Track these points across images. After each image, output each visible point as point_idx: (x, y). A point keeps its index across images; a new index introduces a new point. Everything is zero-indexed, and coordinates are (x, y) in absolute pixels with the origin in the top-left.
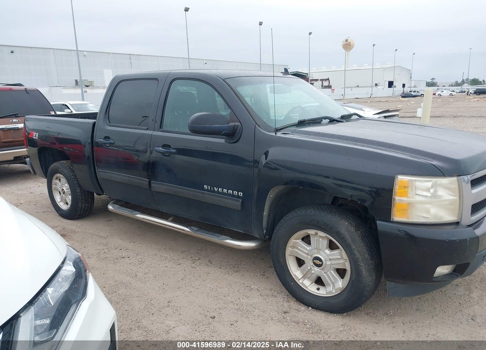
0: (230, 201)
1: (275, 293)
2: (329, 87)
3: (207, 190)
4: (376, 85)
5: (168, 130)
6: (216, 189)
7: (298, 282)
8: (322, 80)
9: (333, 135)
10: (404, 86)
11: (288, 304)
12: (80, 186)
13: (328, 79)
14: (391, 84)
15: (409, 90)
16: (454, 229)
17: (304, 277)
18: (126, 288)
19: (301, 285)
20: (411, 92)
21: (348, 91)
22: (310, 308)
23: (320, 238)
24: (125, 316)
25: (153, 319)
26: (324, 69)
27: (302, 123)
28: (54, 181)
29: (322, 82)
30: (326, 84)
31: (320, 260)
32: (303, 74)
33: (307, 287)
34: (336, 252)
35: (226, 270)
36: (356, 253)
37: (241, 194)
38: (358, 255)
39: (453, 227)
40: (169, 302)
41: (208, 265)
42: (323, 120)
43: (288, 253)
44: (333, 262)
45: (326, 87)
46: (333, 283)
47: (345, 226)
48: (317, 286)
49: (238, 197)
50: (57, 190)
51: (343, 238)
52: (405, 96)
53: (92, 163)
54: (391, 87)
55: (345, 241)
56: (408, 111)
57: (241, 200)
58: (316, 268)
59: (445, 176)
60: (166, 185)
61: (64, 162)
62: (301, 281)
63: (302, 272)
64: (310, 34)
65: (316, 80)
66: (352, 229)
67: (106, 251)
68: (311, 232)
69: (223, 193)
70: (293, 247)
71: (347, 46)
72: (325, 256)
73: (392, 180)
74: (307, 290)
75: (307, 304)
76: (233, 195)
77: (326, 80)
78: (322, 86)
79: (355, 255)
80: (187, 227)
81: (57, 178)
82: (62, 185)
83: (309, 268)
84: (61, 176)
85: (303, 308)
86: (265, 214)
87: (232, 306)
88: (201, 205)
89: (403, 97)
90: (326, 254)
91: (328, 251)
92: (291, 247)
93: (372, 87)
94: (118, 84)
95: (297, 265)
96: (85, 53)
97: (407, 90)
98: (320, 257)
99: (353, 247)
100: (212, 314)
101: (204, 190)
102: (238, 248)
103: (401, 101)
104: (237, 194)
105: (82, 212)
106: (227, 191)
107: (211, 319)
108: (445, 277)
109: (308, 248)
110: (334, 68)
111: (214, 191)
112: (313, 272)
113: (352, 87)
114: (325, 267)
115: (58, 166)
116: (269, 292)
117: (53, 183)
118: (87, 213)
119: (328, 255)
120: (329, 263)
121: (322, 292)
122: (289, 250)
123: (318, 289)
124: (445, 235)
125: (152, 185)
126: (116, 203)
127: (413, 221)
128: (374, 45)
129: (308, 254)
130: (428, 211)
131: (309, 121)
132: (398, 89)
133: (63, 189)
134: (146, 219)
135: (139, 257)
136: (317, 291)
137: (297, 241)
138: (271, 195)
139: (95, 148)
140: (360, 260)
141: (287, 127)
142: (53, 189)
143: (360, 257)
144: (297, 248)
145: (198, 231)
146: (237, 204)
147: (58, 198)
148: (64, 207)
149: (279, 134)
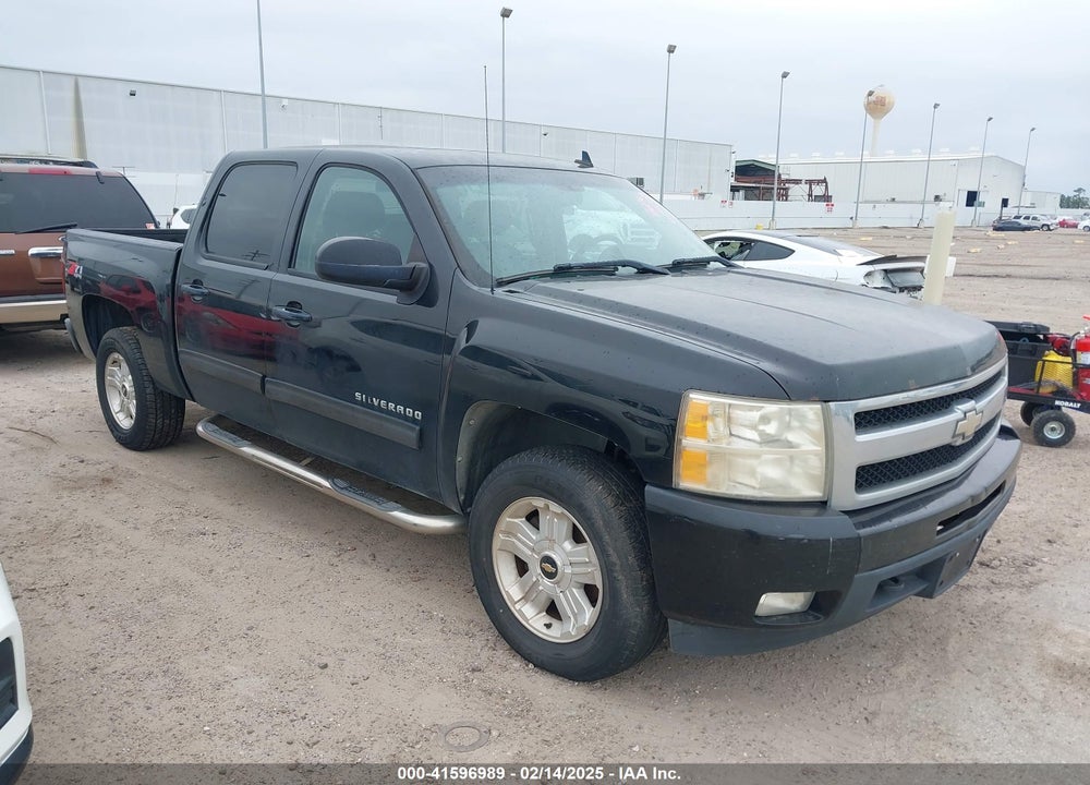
0: (400, 429)
1: (475, 630)
2: (826, 198)
3: (361, 403)
4: (937, 198)
5: (304, 272)
6: (376, 402)
7: (512, 609)
8: (810, 182)
9: (599, 299)
10: (1005, 203)
11: (491, 652)
12: (152, 381)
13: (825, 181)
14: (972, 198)
15: (1015, 212)
16: (817, 515)
17: (525, 598)
18: (178, 594)
19: (517, 614)
20: (1018, 217)
21: (865, 209)
22: (531, 666)
23: (556, 518)
24: (150, 648)
25: (202, 658)
26: (817, 157)
27: (563, 272)
28: (109, 368)
29: (811, 187)
30: (818, 190)
31: (553, 563)
32: (767, 167)
33: (527, 621)
34: (582, 547)
35: (398, 576)
36: (611, 552)
37: (418, 415)
38: (614, 558)
39: (814, 511)
40: (250, 628)
41: (365, 563)
42: (620, 268)
43: (496, 545)
44: (577, 570)
45: (818, 198)
46: (575, 615)
47: (596, 493)
48: (548, 620)
49: (414, 420)
50: (115, 387)
51: (589, 519)
52: (1002, 226)
53: (171, 333)
54: (972, 205)
55: (593, 524)
56: (991, 262)
57: (418, 428)
58: (546, 581)
59: (790, 399)
60: (288, 387)
61: (129, 328)
62: (518, 606)
63: (522, 587)
64: (785, 75)
65: (797, 182)
66: (609, 502)
67: (175, 517)
68: (539, 502)
69: (388, 412)
70: (508, 533)
71: (877, 106)
72: (564, 556)
73: (675, 401)
74: (527, 625)
75: (527, 658)
76: (405, 417)
77: (819, 182)
78: (810, 195)
79: (608, 556)
80: (327, 478)
81: (114, 362)
82: (121, 377)
83: (534, 579)
84: (121, 358)
85: (517, 664)
86: (459, 459)
87: (372, 647)
88: (350, 433)
89: (997, 229)
90: (565, 552)
91: (568, 545)
92: (503, 532)
93: (923, 202)
94: (229, 171)
95: (515, 572)
96: (285, 102)
97: (1010, 213)
98: (554, 556)
99: (607, 538)
100: (324, 660)
101: (355, 402)
102: (416, 529)
103: (988, 239)
104: (411, 415)
105: (157, 436)
106: (395, 408)
107: (319, 670)
108: (787, 617)
109: (534, 538)
110: (840, 156)
111: (372, 407)
112: (541, 588)
113: (878, 202)
114: (561, 579)
115: (115, 337)
116: (463, 627)
117: (107, 372)
118: (169, 439)
119: (568, 554)
120: (568, 570)
121: (556, 634)
122: (499, 538)
123: (548, 626)
124: (779, 527)
125: (267, 386)
126: (213, 421)
127: (715, 490)
128: (936, 106)
129: (533, 550)
130: (752, 473)
131: (582, 267)
132: (990, 209)
133: (124, 386)
134: (258, 458)
135: (235, 535)
136: (545, 630)
137: (516, 520)
138: (472, 420)
139: (176, 304)
140: (618, 568)
141: (527, 278)
142: (107, 383)
143: (618, 562)
144: (516, 537)
145: (346, 488)
146: (410, 436)
147: (115, 405)
148: (125, 423)
149: (500, 292)
